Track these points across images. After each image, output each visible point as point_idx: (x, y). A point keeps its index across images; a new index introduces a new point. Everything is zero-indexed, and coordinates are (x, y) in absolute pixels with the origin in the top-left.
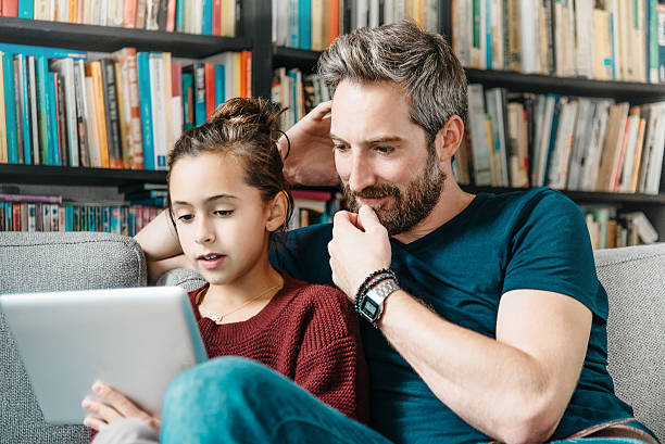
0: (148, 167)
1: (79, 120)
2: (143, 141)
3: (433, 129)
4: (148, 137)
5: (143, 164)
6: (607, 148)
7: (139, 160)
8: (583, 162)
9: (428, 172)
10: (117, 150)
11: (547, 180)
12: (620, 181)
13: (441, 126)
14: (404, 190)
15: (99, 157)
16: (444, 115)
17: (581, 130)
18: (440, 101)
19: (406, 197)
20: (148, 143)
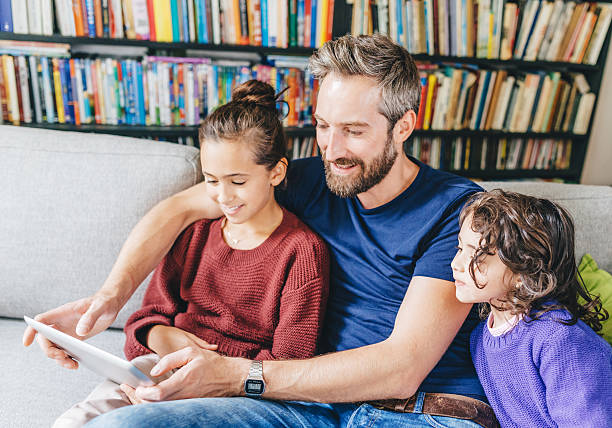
0: (264, 44)
1: (221, 12)
2: (261, 27)
3: (393, 119)
4: (264, 23)
5: (262, 41)
6: (569, 33)
7: (258, 39)
8: (550, 41)
9: (386, 150)
10: (245, 32)
11: (524, 54)
12: (572, 54)
13: (400, 118)
14: (368, 162)
15: (233, 36)
16: (403, 109)
17: (553, 21)
18: (401, 98)
19: (368, 168)
20: (264, 27)
